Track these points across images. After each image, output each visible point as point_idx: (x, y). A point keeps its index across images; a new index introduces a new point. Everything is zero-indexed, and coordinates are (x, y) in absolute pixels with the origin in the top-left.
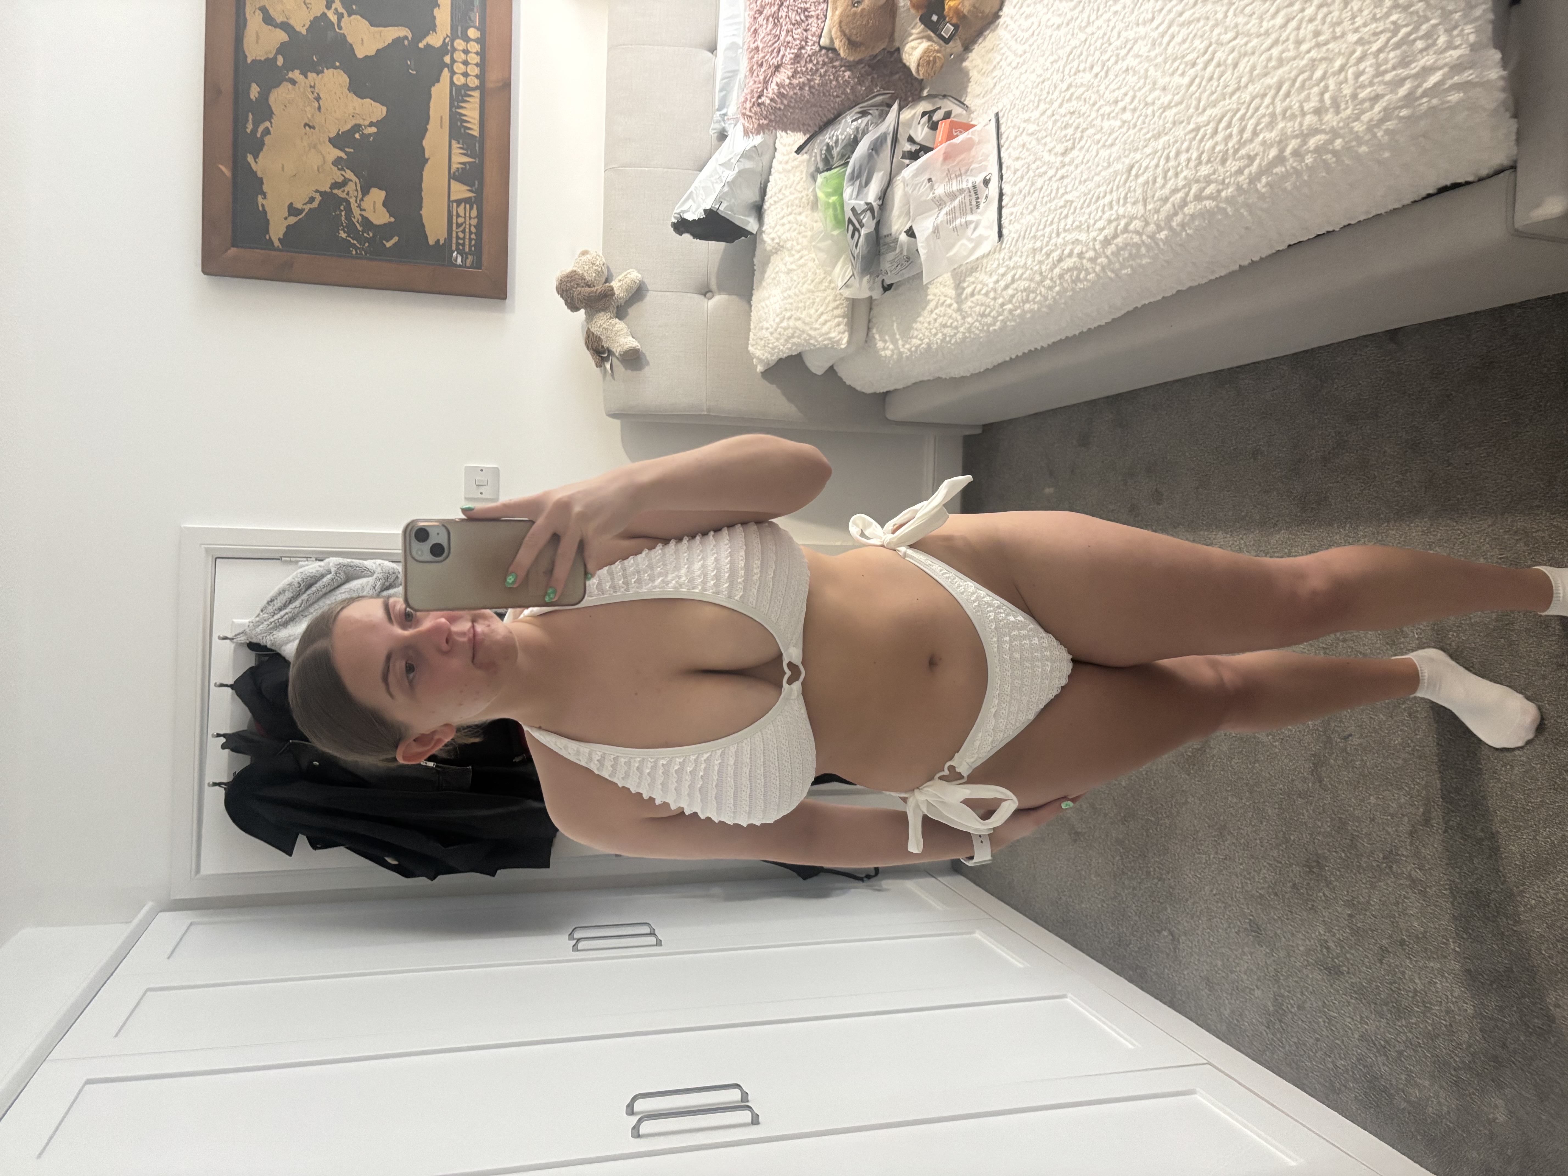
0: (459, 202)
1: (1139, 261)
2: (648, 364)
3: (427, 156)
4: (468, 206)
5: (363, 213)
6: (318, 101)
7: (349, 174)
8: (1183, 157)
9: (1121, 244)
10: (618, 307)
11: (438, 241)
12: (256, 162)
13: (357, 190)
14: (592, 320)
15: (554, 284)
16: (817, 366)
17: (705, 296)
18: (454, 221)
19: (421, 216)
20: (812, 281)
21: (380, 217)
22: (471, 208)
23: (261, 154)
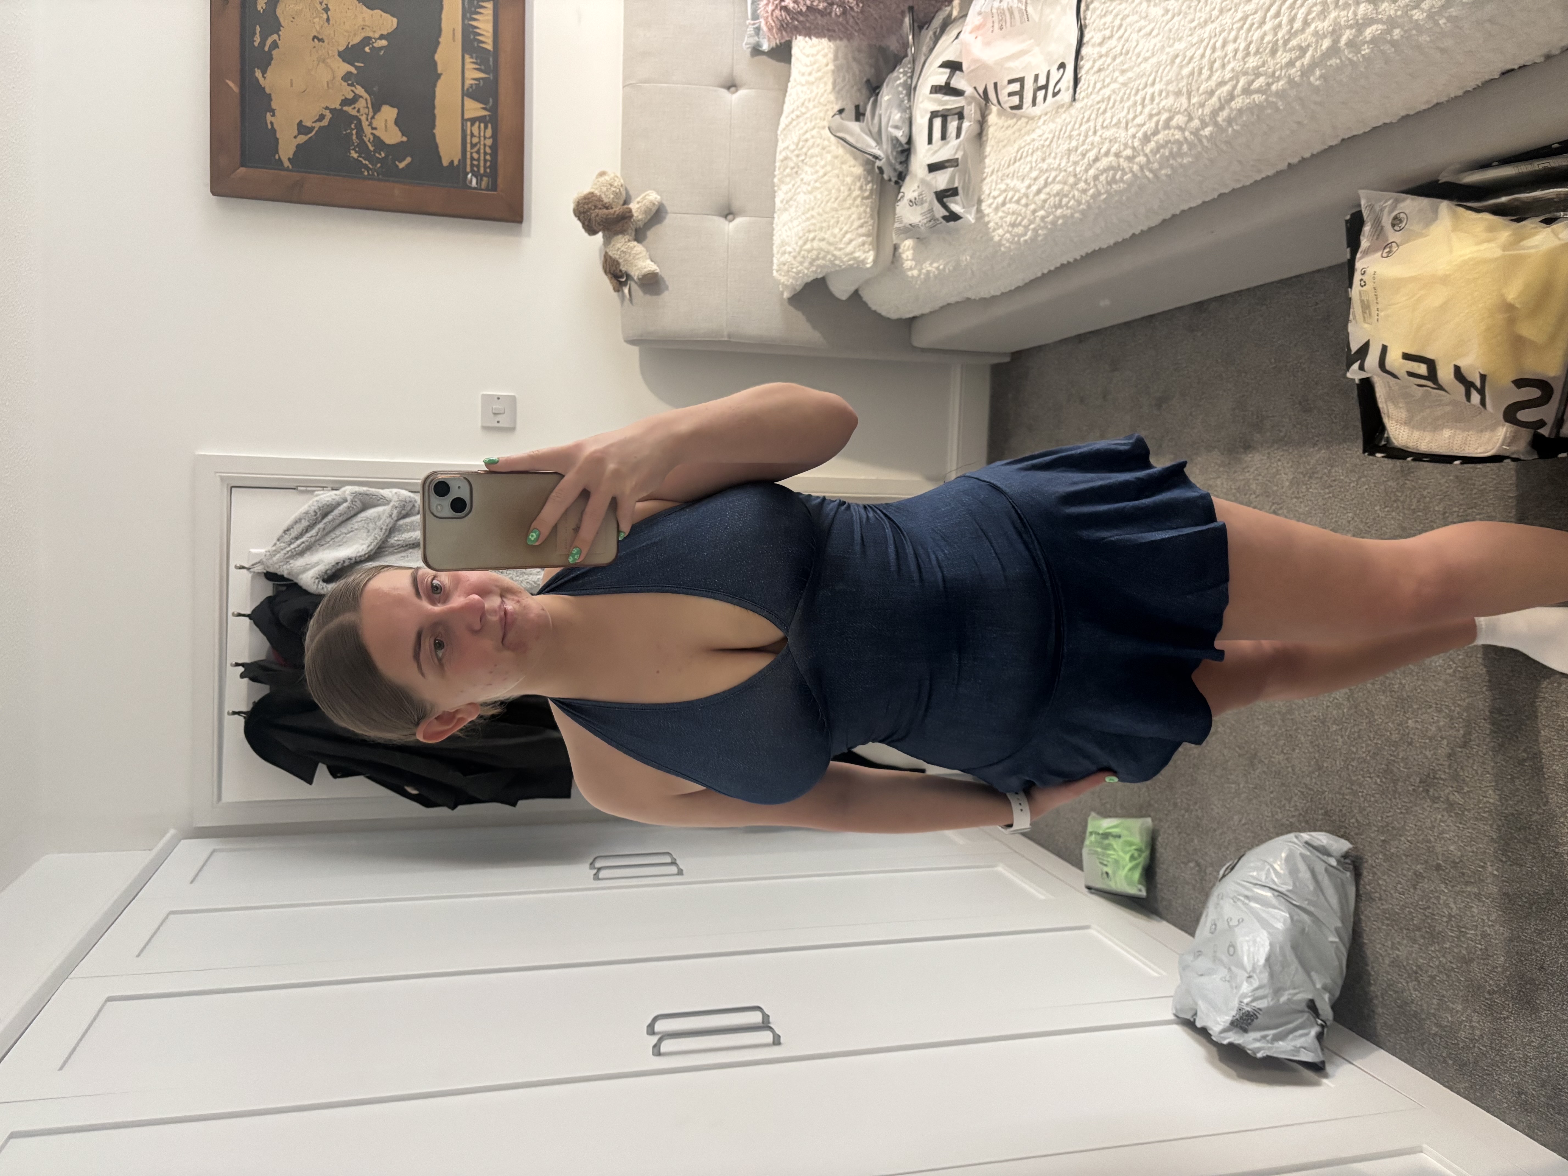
0: (473, 121)
1: (1179, 160)
2: (667, 288)
3: (439, 71)
4: (482, 125)
5: (374, 132)
6: (327, 13)
7: (360, 90)
8: (1230, 47)
9: (1161, 142)
10: (636, 230)
11: (452, 162)
12: (265, 78)
13: (367, 107)
14: (610, 243)
15: (572, 206)
16: (841, 290)
17: (726, 217)
18: (468, 141)
19: (434, 135)
20: (836, 199)
21: (393, 136)
22: (486, 127)
23: (270, 69)
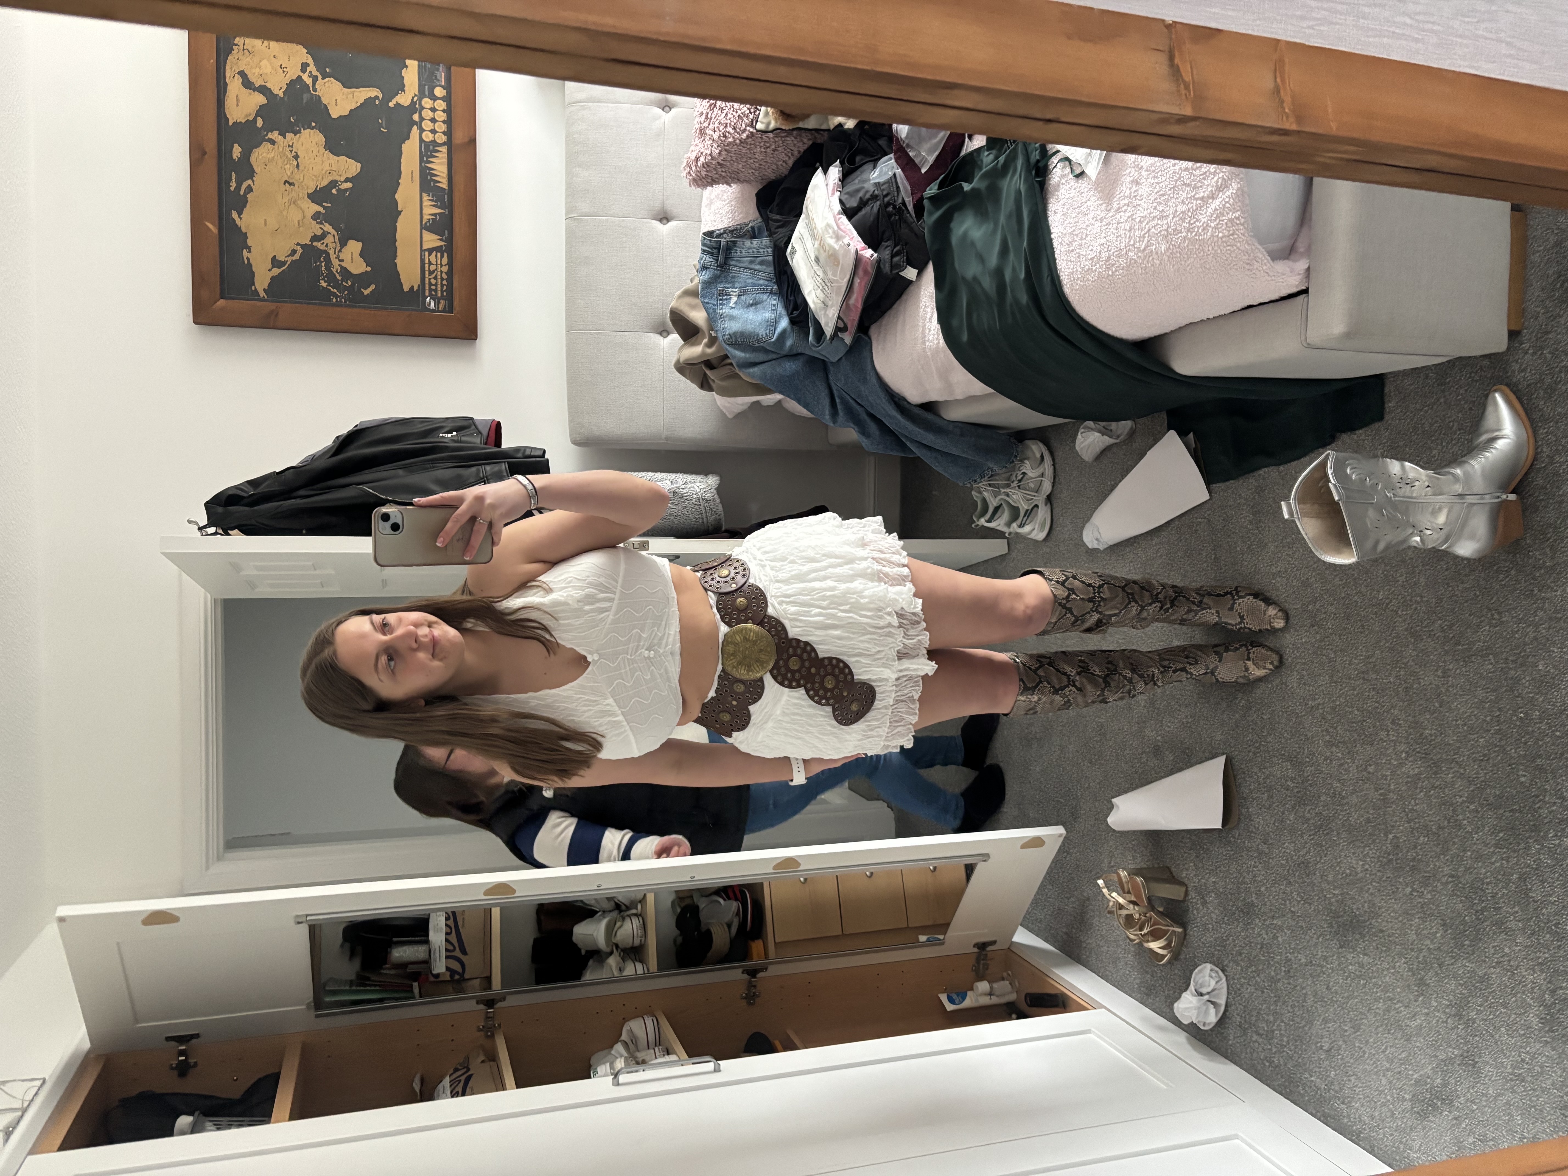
0: (431, 251)
3: (399, 209)
4: (439, 254)
5: (341, 263)
6: (297, 160)
7: (328, 227)
11: (412, 287)
12: (241, 219)
13: (335, 242)
17: (661, 334)
18: (427, 269)
19: (395, 264)
21: (358, 267)
22: (442, 257)
23: (245, 211)
